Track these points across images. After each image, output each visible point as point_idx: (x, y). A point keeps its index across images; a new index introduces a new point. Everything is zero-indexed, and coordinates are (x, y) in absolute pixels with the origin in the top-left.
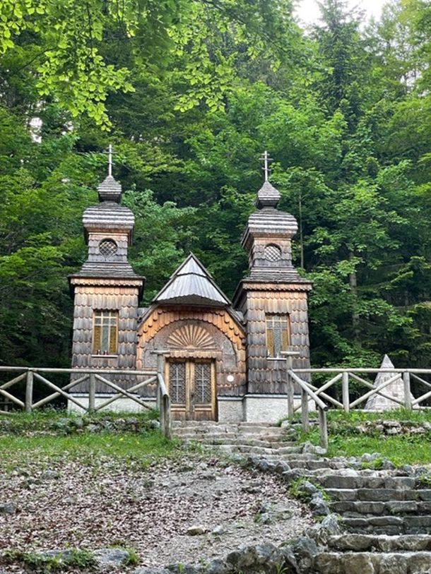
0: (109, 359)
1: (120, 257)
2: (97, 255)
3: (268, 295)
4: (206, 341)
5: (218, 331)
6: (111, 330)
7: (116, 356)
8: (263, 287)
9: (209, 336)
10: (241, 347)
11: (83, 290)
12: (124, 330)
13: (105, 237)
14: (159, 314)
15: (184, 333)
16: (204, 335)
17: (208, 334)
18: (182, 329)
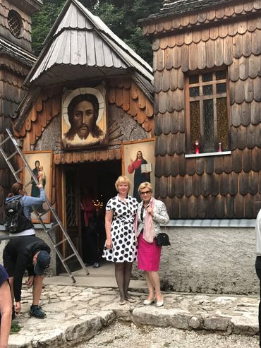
3: (188, 39)
8: (178, 24)
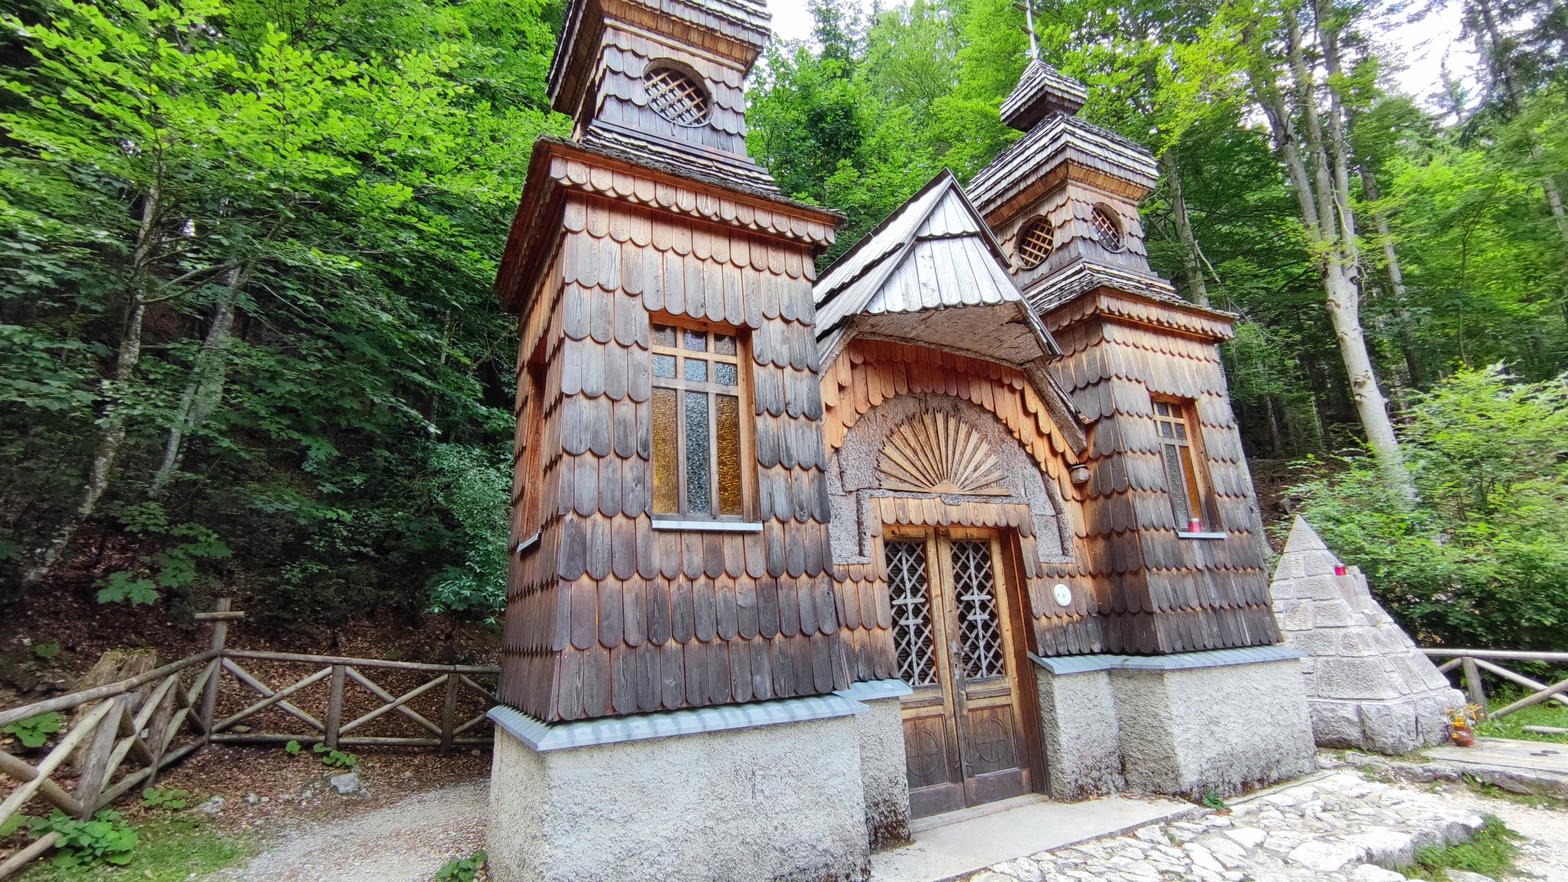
0: (727, 539)
1: (723, 138)
2: (640, 107)
3: (1148, 340)
4: (983, 468)
5: (1008, 438)
6: (720, 411)
7: (757, 527)
9: (987, 455)
10: (1070, 492)
11: (602, 221)
12: (775, 416)
13: (666, 53)
14: (853, 366)
15: (922, 438)
16: (976, 449)
17: (985, 446)
18: (918, 427)
